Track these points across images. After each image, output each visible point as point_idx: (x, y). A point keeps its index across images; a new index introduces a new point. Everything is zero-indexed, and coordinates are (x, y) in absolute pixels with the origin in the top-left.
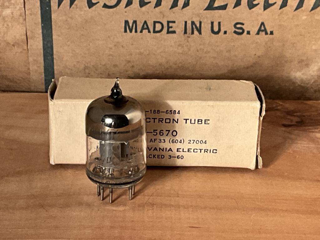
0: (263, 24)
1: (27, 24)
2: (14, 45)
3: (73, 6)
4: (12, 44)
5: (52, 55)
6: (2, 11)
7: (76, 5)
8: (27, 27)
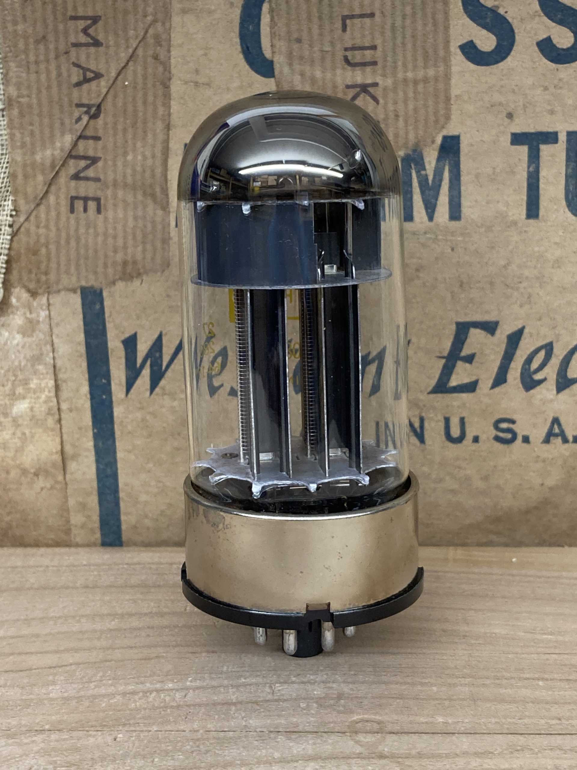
0: (556, 421)
1: (63, 431)
2: (36, 475)
3: (157, 390)
4: (32, 471)
5: (116, 490)
6: (12, 405)
7: (163, 389)
8: (65, 437)
